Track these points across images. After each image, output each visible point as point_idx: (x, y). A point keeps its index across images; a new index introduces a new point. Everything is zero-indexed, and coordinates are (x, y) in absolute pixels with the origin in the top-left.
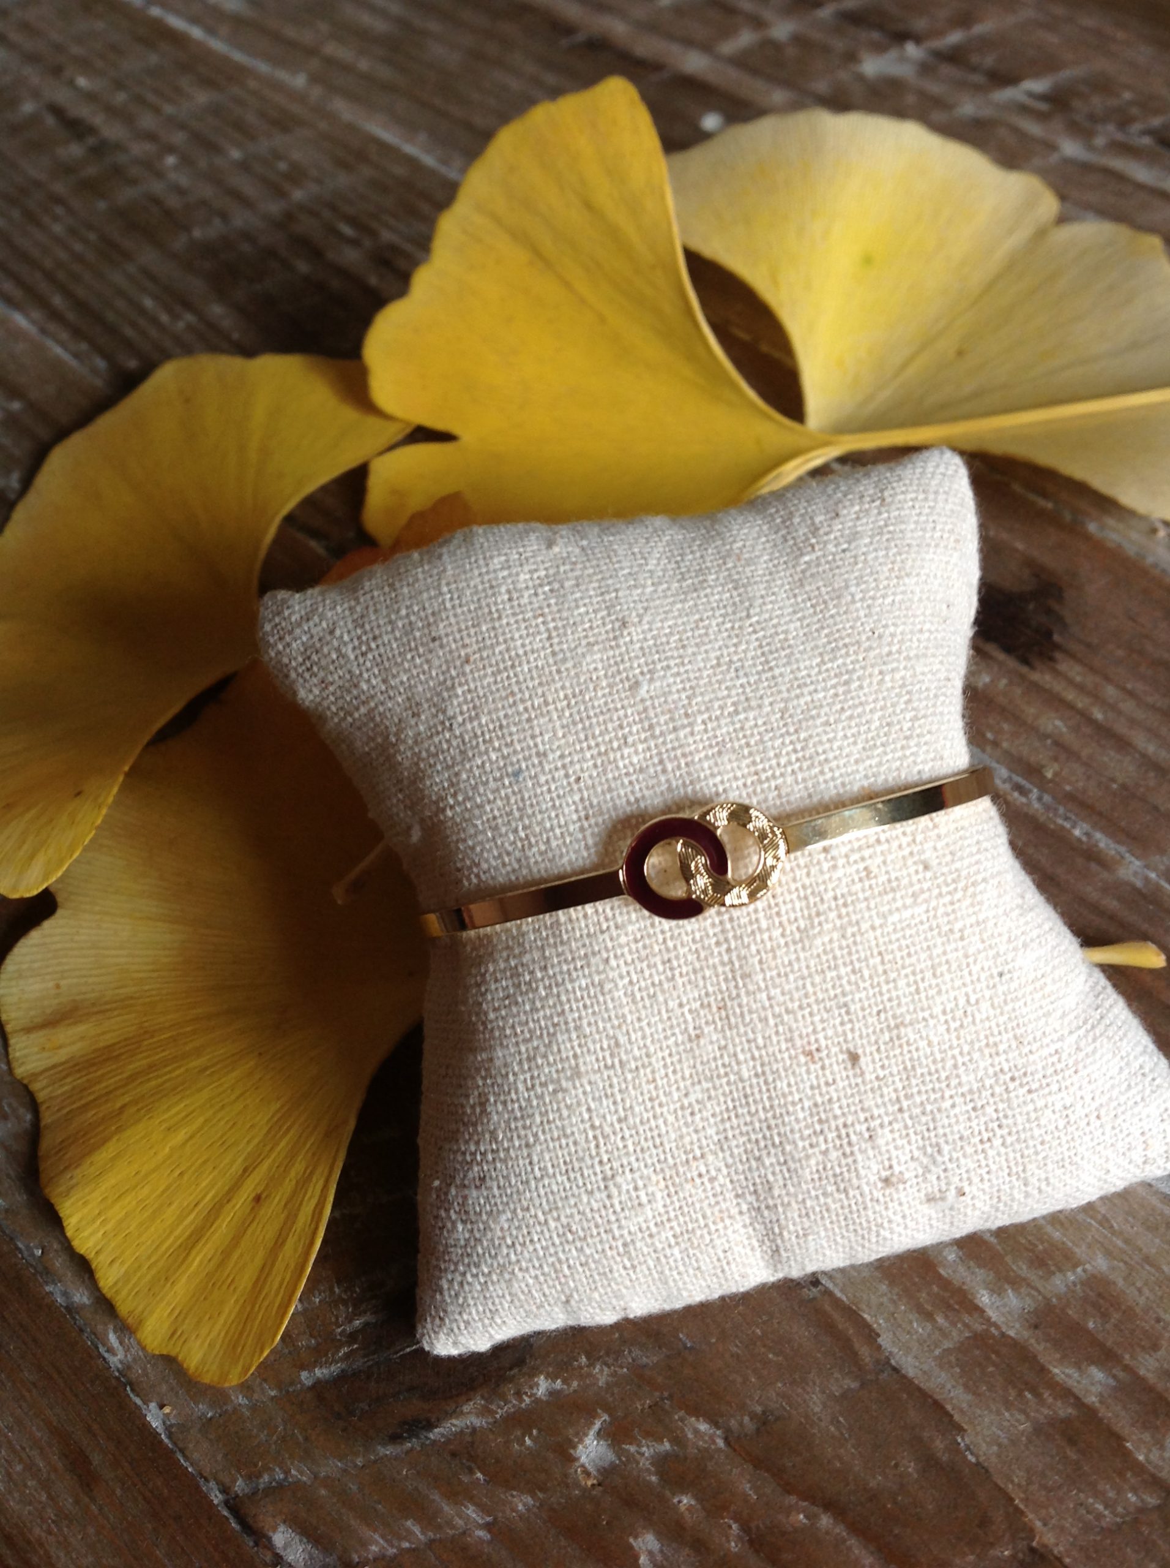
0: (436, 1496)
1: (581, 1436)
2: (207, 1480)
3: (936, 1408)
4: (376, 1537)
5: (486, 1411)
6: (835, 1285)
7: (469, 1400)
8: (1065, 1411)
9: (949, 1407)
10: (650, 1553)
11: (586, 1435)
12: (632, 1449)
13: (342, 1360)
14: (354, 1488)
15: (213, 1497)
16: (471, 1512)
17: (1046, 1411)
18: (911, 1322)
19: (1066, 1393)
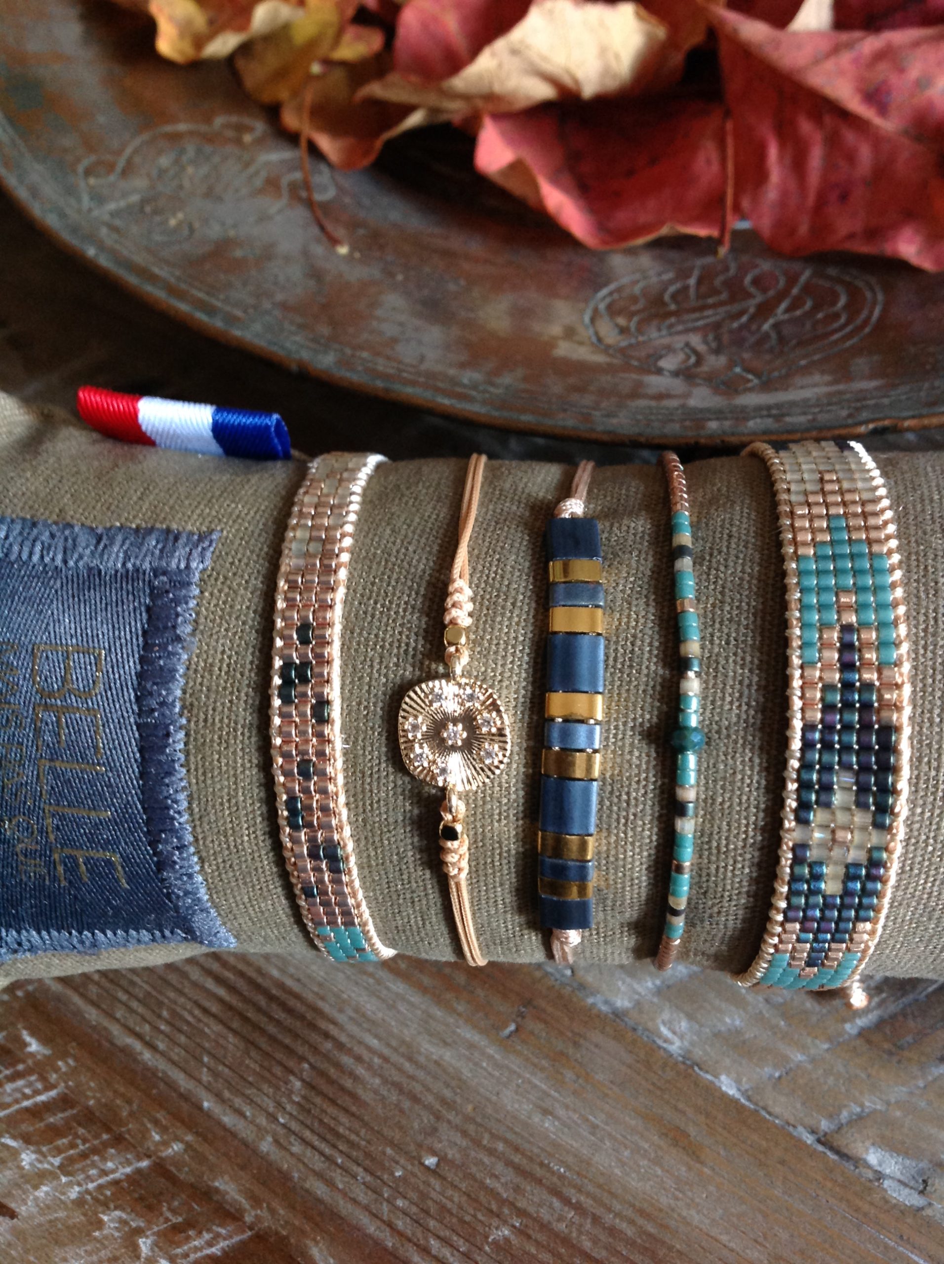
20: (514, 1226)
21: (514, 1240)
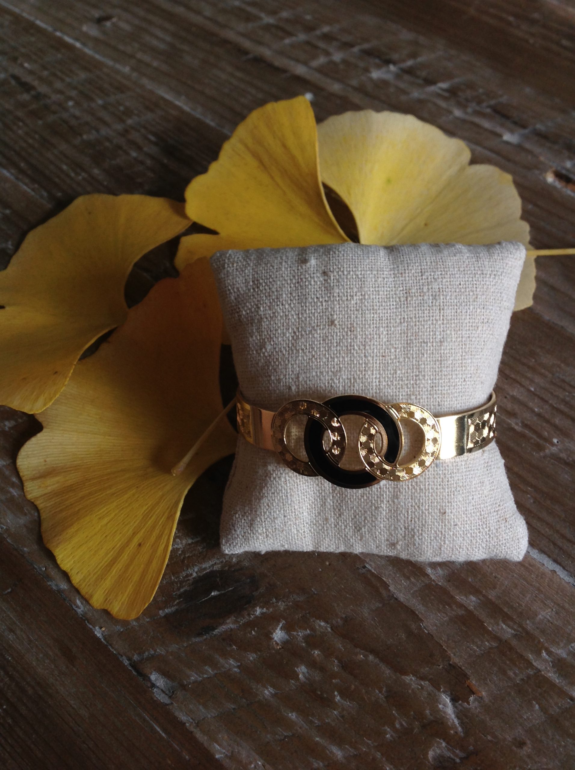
0: (217, 656)
1: (274, 630)
2: (122, 656)
3: (412, 613)
4: (193, 674)
5: (236, 622)
6: (372, 568)
7: (229, 618)
8: (461, 612)
9: (417, 612)
10: (303, 673)
11: (276, 629)
12: (295, 633)
13: (176, 605)
14: (183, 655)
15: (124, 662)
16: (232, 662)
17: (454, 613)
18: (401, 581)
19: (461, 606)
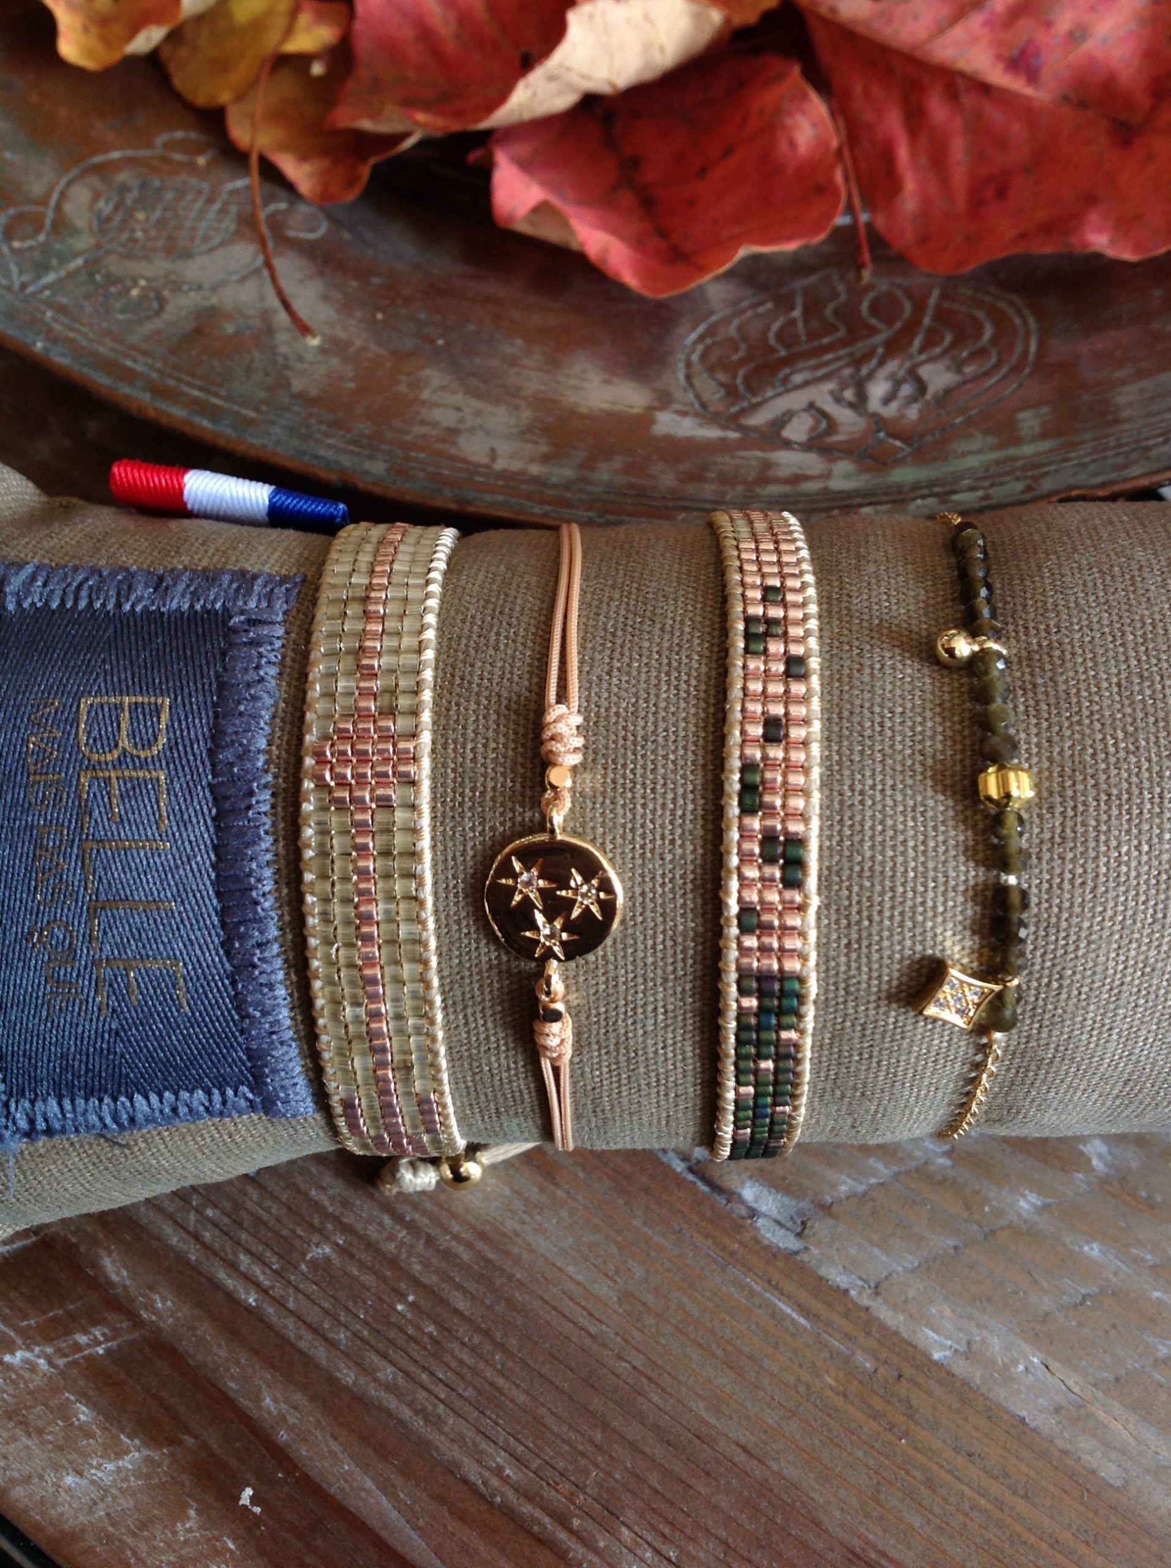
20: (337, 1244)
21: (336, 1259)
